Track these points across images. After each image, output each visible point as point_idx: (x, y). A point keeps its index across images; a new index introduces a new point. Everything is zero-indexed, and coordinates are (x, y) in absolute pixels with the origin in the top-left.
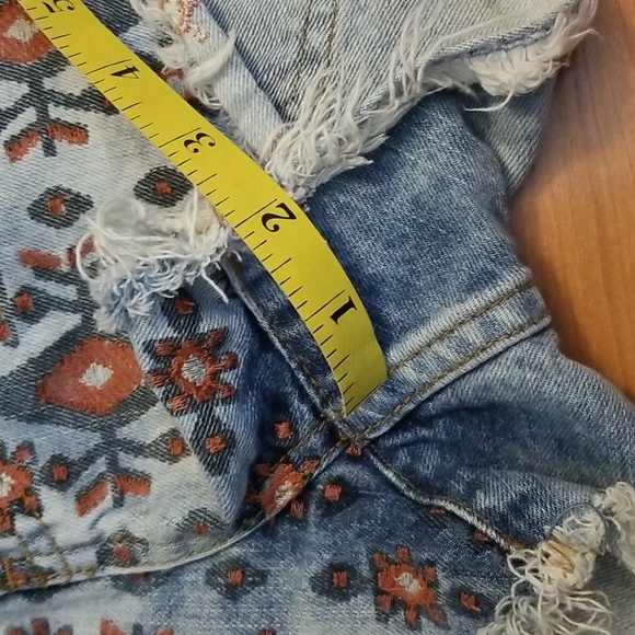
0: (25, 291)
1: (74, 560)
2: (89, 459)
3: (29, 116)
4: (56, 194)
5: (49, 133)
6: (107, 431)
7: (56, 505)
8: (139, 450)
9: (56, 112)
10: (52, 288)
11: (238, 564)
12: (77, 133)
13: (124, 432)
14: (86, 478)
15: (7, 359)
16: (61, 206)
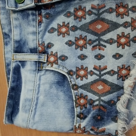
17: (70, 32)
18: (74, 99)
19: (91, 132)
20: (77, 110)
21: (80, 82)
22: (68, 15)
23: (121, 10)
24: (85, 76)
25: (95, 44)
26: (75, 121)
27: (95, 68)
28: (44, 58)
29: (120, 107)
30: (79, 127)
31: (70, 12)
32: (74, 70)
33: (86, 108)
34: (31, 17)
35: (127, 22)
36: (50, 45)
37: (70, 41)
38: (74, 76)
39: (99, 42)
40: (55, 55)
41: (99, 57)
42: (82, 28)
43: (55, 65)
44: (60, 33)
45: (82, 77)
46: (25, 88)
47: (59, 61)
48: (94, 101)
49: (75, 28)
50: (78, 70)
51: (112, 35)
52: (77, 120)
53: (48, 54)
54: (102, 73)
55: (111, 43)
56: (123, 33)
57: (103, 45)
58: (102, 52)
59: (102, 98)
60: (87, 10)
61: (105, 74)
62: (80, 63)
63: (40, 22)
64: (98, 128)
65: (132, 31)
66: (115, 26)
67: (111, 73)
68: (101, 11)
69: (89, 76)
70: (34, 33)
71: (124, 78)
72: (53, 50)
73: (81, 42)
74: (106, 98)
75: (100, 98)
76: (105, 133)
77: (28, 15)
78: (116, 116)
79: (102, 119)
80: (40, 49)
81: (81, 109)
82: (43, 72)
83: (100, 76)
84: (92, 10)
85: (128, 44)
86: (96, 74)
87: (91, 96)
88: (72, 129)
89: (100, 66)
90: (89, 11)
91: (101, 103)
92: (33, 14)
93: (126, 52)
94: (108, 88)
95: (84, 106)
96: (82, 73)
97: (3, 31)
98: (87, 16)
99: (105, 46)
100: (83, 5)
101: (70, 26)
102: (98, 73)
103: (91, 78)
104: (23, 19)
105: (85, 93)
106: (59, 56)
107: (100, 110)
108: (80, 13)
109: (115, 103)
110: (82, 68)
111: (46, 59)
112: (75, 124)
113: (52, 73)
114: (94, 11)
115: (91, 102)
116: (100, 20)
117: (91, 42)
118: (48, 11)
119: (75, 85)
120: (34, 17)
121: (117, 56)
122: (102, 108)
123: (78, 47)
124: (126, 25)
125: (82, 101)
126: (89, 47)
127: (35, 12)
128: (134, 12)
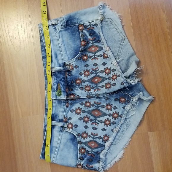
0: (92, 72)
1: (93, 95)
2: (95, 87)
4: (95, 63)
5: (95, 58)
6: (97, 85)
7: (92, 90)
8: (99, 87)
9: (96, 57)
11: (107, 97)
12: (97, 59)
13: (98, 85)
14: (95, 89)
15: (89, 78)
16: (95, 65)
17: (82, 113)
18: (79, 149)
19: (86, 167)
20: (79, 155)
21: (83, 140)
22: (82, 104)
23: (109, 107)
24: (86, 137)
25: (93, 121)
26: (78, 161)
27: (91, 134)
28: (66, 125)
29: (102, 156)
30: (80, 164)
31: (83, 103)
32: (81, 133)
33: (84, 154)
34: (63, 104)
35: (110, 114)
36: (70, 119)
37: (81, 118)
38: (80, 137)
39: (96, 121)
40: (72, 124)
41: (95, 129)
42: (88, 112)
43: (71, 130)
44: (76, 113)
45: (84, 138)
47: (74, 128)
48: (89, 152)
49: (84, 112)
50: (83, 133)
51: (103, 119)
52: (79, 161)
53: (68, 123)
54: (95, 137)
55: (101, 123)
56: (108, 119)
57: (97, 123)
58: (96, 126)
59: (93, 150)
60: (92, 104)
61: (96, 138)
62: (84, 130)
63: (67, 107)
64: (90, 165)
65: (112, 118)
66: (105, 114)
67: (100, 138)
68: (99, 106)
69: (88, 137)
70: (63, 112)
71: (106, 141)
72: (72, 121)
73: (86, 119)
74: (95, 150)
75: (92, 150)
76: (93, 168)
77: (62, 102)
78: (99, 160)
79: (92, 161)
80: (65, 120)
81: (82, 155)
82: (64, 132)
83: (94, 138)
85: (109, 124)
86: (92, 137)
87: (88, 149)
88: (76, 165)
89: (94, 133)
90: (93, 104)
91: (93, 153)
93: (108, 128)
94: (97, 145)
95: (84, 153)
96: (85, 135)
97: (46, 107)
98: (91, 106)
99: (98, 124)
100: (90, 101)
101: (82, 110)
102: (93, 137)
103: (89, 139)
104: (58, 103)
105: (85, 147)
106: (74, 125)
107: (91, 156)
108: (88, 104)
109: (99, 153)
110: (85, 133)
111: (67, 126)
112: (78, 163)
113: (69, 133)
114: (95, 105)
115: (88, 152)
116: (97, 110)
117: (91, 120)
118: (72, 102)
119: (80, 141)
120: (65, 104)
121: (104, 130)
122: (93, 155)
123: (84, 121)
124: (110, 115)
125: (83, 151)
126: (90, 123)
127: (65, 101)
128: (114, 109)
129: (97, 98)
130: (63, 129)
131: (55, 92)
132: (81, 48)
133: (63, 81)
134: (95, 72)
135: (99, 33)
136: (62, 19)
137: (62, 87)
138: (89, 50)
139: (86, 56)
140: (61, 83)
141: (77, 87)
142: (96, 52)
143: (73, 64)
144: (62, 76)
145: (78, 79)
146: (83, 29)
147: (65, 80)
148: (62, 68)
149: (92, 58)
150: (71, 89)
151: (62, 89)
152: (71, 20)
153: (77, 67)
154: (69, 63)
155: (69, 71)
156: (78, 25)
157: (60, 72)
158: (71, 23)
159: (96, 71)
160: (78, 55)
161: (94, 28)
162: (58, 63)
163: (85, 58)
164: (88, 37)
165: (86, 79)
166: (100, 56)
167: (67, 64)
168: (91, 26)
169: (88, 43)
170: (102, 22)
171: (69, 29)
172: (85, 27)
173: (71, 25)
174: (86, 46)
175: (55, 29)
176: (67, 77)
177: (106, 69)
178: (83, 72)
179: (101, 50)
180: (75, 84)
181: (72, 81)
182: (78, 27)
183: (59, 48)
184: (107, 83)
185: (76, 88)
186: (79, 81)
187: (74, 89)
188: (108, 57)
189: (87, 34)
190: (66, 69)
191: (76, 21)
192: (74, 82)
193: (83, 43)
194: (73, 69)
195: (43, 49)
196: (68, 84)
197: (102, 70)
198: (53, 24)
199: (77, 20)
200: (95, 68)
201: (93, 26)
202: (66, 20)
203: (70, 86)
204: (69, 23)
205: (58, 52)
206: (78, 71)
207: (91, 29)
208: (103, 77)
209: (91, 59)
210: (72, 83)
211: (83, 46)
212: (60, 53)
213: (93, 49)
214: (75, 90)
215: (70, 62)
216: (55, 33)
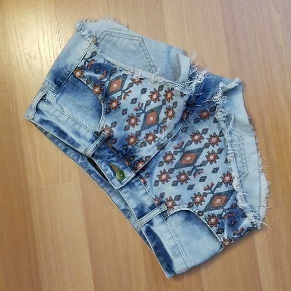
0: (137, 113)
1: (165, 140)
2: (158, 128)
3: (124, 94)
4: (132, 100)
5: (126, 94)
6: (157, 124)
7: (158, 135)
8: (162, 123)
9: (126, 92)
10: (139, 112)
11: (183, 128)
12: (130, 92)
14: (159, 131)
15: (140, 123)
16: (134, 101)
17: (170, 175)
18: (206, 223)
19: (235, 236)
20: (214, 229)
21: (201, 208)
22: (161, 164)
23: (196, 137)
24: (202, 200)
25: (193, 172)
26: (219, 238)
27: (205, 190)
28: (164, 207)
29: (241, 204)
30: (225, 240)
31: (161, 162)
32: (191, 201)
33: (219, 223)
34: (136, 184)
35: (206, 144)
36: (162, 195)
37: (174, 181)
38: (195, 206)
39: (196, 169)
40: (170, 200)
41: (203, 179)
42: (176, 167)
43: (175, 207)
44: (163, 181)
45: (200, 203)
46: (165, 240)
47: (176, 202)
48: (221, 214)
49: (171, 171)
50: (194, 199)
51: (202, 158)
52: (219, 237)
53: (164, 202)
54: (212, 189)
55: (205, 165)
56: (208, 153)
57: (200, 170)
58: (202, 175)
59: (225, 208)
60: (172, 153)
61: (215, 189)
62: (191, 193)
63: (145, 183)
64: (237, 230)
65: (214, 147)
66: (200, 151)
67: (219, 185)
68: (183, 148)
69: (205, 198)
70: (146, 193)
71: (230, 182)
72: (167, 196)
73: (183, 177)
74: (227, 206)
75: (224, 209)
76: (245, 230)
77: (133, 184)
78: (244, 213)
79: (236, 222)
80: (156, 202)
81: (216, 226)
82: (170, 219)
83: (212, 192)
84: (176, 150)
85: (216, 157)
86: (209, 193)
87: (216, 212)
88: (221, 246)
89: (208, 186)
90: (174, 152)
91: (227, 212)
92: (136, 181)
93: (220, 163)
94: (224, 197)
95: (217, 222)
96: (198, 199)
98: (175, 156)
99: (202, 169)
100: (167, 151)
101: (167, 171)
102: (210, 191)
103: (207, 199)
104: (131, 188)
105: (211, 213)
106: (173, 199)
107: (229, 217)
108: (169, 158)
109: (236, 205)
110: (196, 196)
111: (166, 207)
112: (220, 241)
113: (177, 215)
114: (178, 150)
115: (220, 216)
116: (185, 154)
117: (190, 173)
118: (146, 172)
119: (199, 212)
120: (139, 182)
121: (215, 170)
122: (230, 215)
123: (182, 182)
124: (206, 146)
125: (213, 220)
126: (191, 177)
127: (137, 179)
128: (205, 133)
129: (173, 140)
130: (164, 215)
131: (114, 178)
132: (100, 99)
133: (113, 156)
134: (141, 111)
135: (105, 60)
136: (47, 83)
137: (117, 164)
138: (111, 90)
139: (113, 101)
140: (113, 161)
141: (136, 147)
142: (122, 86)
143: (106, 125)
144: (106, 151)
145: (129, 137)
146: (82, 74)
147: (113, 153)
148: (97, 142)
149: (123, 97)
150: (131, 157)
151: (121, 167)
152: (58, 76)
153: (114, 124)
154: (100, 129)
155: (110, 138)
156: (72, 74)
157: (99, 149)
158: (61, 79)
159: (141, 109)
160: (103, 109)
161: (94, 60)
162: (87, 140)
163: (114, 104)
164: (96, 78)
165: (138, 128)
166: (131, 85)
167: (99, 131)
168: (88, 61)
169: (103, 84)
170: (97, 44)
171: (64, 89)
172: (82, 69)
173: (63, 82)
174: (103, 89)
175: (49, 102)
176: (113, 148)
177: (152, 96)
178: (126, 124)
179: (126, 79)
180: (130, 147)
181: (124, 146)
182: (75, 76)
183: (73, 122)
184: (166, 111)
185: (136, 149)
186: (132, 140)
187: (134, 154)
188: (141, 79)
189: (92, 74)
190: (103, 138)
191: (66, 71)
192: (127, 146)
193: (97, 90)
194: (111, 131)
195: (56, 141)
196: (122, 154)
197: (147, 101)
198: (41, 99)
199: (66, 69)
200: (136, 105)
201: (92, 59)
202: (52, 81)
203: (126, 155)
204: (59, 81)
205: (77, 127)
206: (119, 128)
207: (92, 65)
208: (155, 108)
209: (122, 100)
210: (126, 150)
211: (99, 93)
212: (79, 126)
213: (115, 86)
214: (137, 154)
215: (101, 126)
216: (52, 109)
